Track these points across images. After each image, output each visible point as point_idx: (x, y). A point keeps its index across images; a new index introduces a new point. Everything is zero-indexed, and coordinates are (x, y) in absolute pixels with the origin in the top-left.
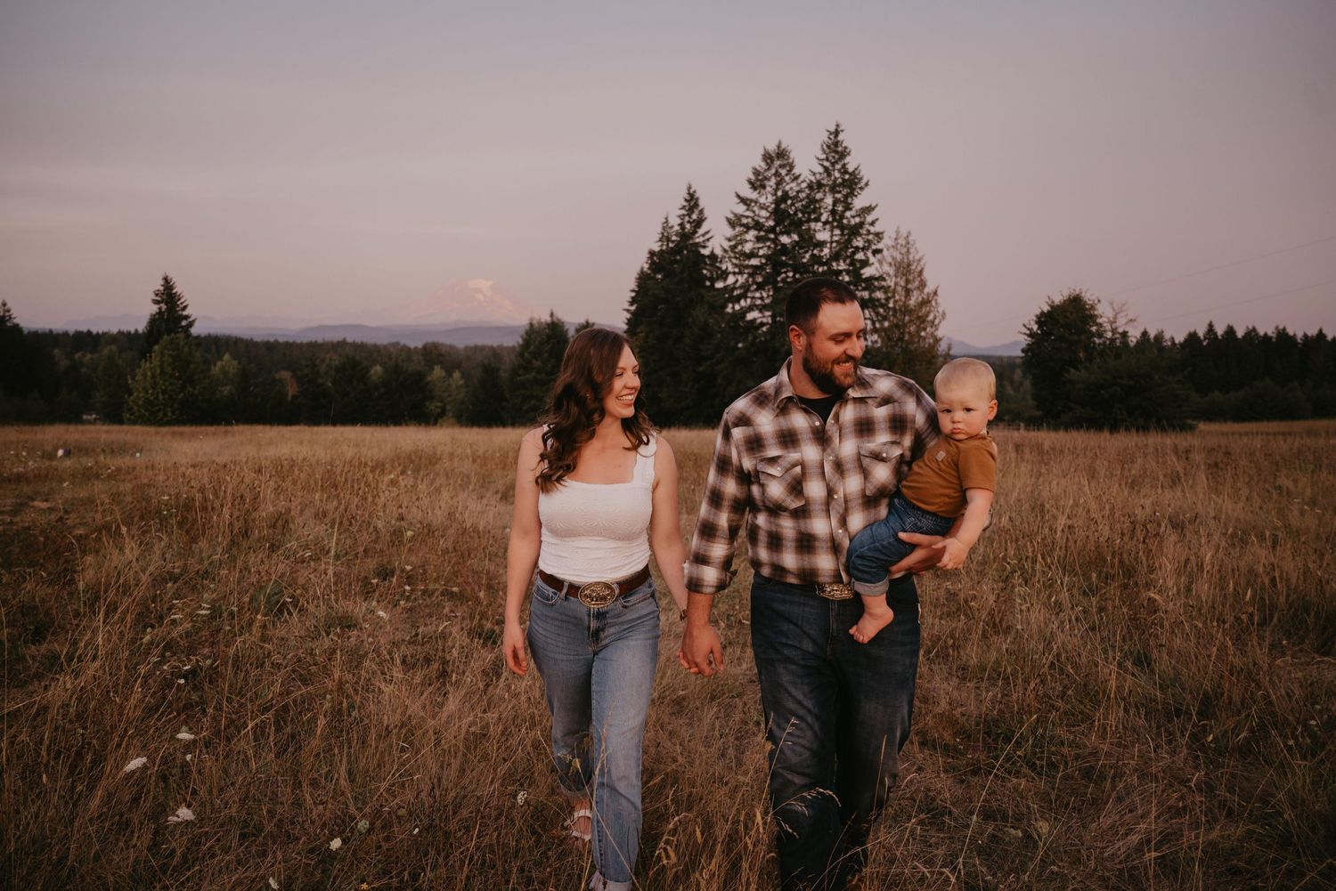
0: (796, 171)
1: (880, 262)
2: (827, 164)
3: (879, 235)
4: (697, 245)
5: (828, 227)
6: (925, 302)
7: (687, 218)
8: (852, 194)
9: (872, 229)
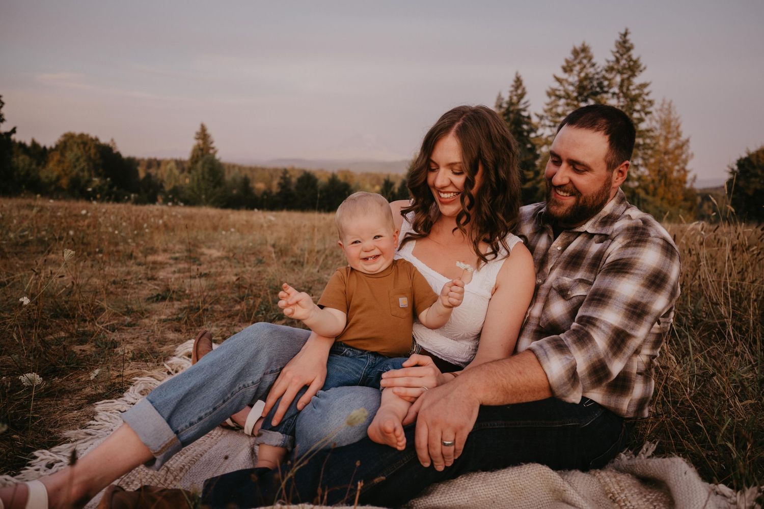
0: (594, 61)
1: (651, 120)
2: (618, 55)
3: (651, 103)
4: (520, 110)
5: (615, 96)
6: (680, 147)
7: (514, 93)
8: (633, 75)
9: (647, 98)
